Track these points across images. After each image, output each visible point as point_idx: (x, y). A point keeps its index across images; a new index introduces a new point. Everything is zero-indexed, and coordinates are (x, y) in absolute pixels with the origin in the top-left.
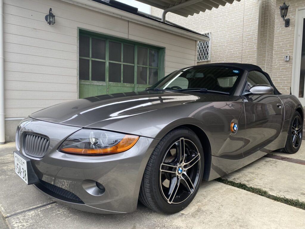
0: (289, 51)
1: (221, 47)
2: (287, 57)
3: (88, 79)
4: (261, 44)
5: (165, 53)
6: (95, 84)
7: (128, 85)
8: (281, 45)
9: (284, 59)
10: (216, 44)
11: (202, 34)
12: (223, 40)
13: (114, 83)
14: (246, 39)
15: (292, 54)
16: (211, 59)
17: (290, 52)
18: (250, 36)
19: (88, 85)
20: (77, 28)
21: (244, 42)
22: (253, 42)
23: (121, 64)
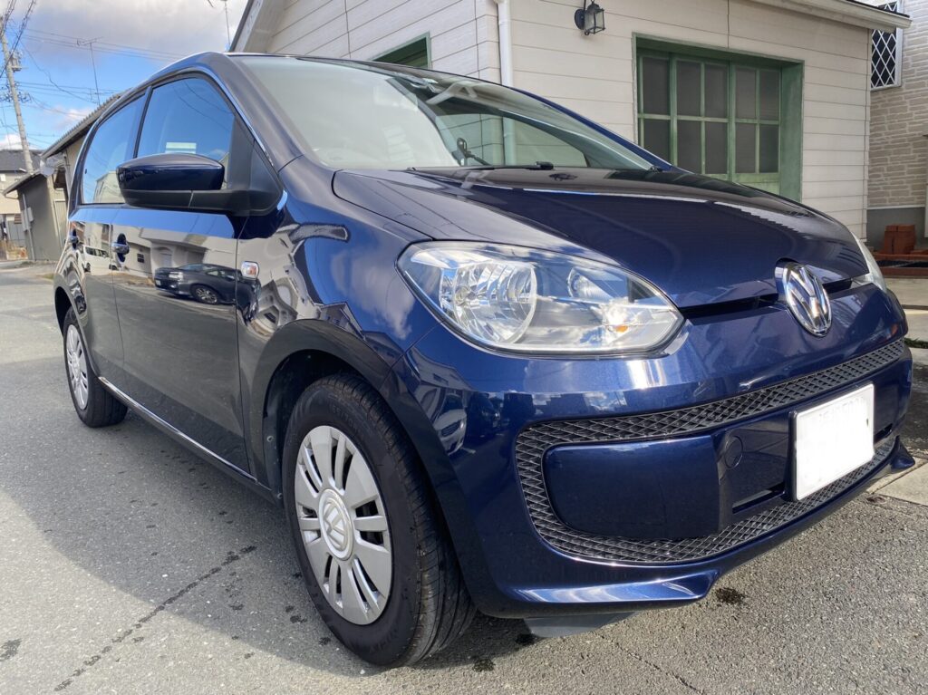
5: (802, 77)
11: (873, 5)
16: (902, 82)
20: (631, 36)
23: (700, 122)
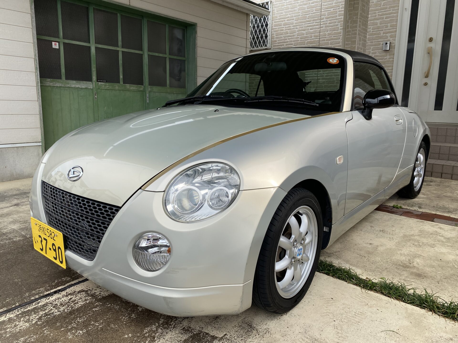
0: (389, 34)
1: (287, 26)
2: (386, 44)
3: (60, 78)
4: (350, 21)
5: (196, 32)
6: (73, 86)
7: (133, 87)
8: (379, 25)
9: (383, 46)
10: (280, 21)
11: (258, 3)
12: (290, 14)
13: (107, 84)
14: (326, 13)
15: (395, 40)
16: (271, 46)
17: (391, 37)
18: (332, 9)
19: (60, 87)
21: (323, 19)
22: (337, 19)
23: (118, 51)
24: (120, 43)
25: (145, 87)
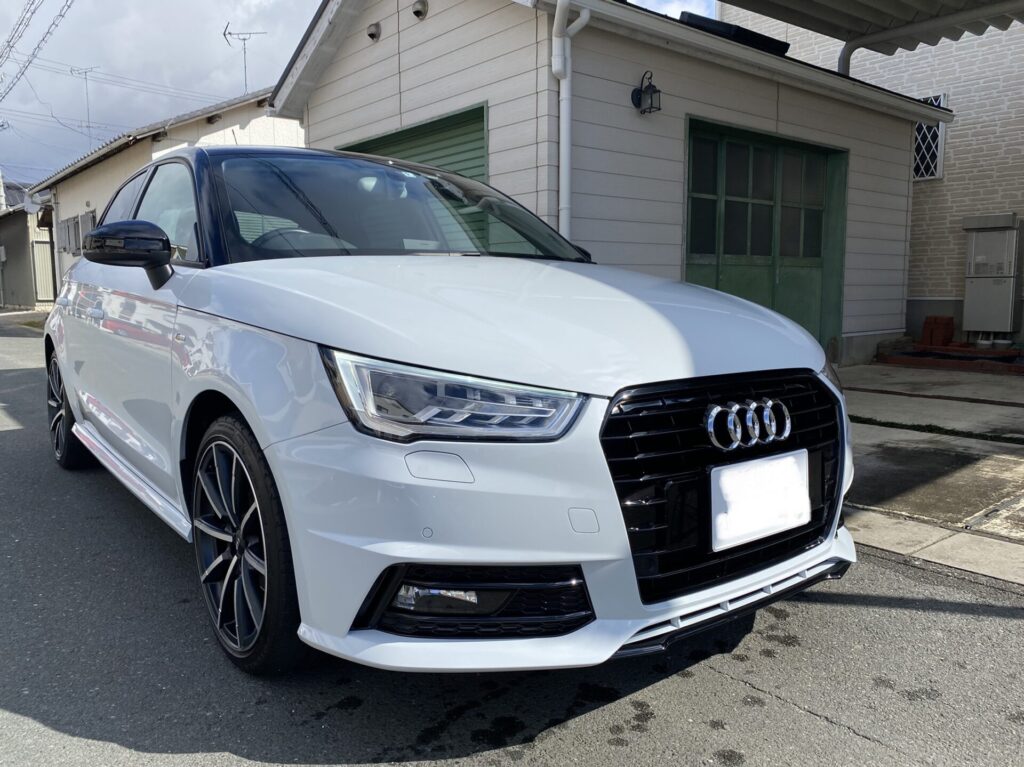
5: (847, 164)
6: (696, 262)
7: (759, 260)
11: (917, 98)
12: (988, 116)
13: (734, 256)
16: (943, 175)
20: (684, 117)
24: (750, 191)
25: (774, 257)
